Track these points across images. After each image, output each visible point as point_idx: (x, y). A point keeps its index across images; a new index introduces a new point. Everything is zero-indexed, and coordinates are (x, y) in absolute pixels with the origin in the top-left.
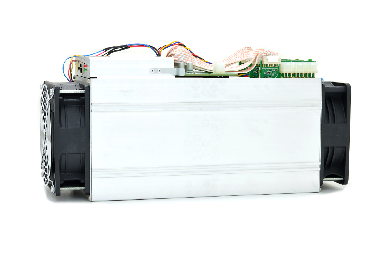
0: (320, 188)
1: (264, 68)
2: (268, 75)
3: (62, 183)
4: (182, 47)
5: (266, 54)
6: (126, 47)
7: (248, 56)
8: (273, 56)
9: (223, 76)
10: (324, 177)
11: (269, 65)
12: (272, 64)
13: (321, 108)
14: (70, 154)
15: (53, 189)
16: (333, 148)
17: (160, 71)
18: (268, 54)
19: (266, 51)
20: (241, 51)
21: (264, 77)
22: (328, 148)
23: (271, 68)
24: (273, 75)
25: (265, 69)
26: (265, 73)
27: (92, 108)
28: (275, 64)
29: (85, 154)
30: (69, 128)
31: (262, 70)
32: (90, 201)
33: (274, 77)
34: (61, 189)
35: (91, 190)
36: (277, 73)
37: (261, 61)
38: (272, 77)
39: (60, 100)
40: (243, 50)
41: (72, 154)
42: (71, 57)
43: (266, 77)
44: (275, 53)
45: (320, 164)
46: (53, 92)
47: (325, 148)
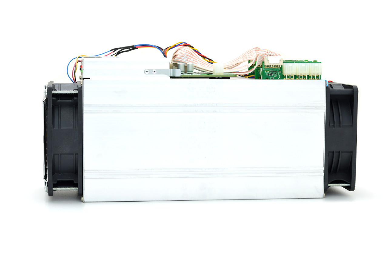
0: (324, 194)
1: (266, 69)
2: (270, 77)
3: (56, 183)
4: (188, 47)
5: (266, 55)
6: (134, 48)
7: (251, 56)
8: (275, 56)
9: (222, 77)
10: (328, 182)
11: (271, 66)
12: (273, 65)
13: (325, 111)
14: (63, 154)
15: (46, 189)
16: (339, 152)
17: (154, 72)
18: (269, 55)
19: (267, 51)
20: (249, 52)
21: (266, 79)
22: (333, 152)
23: (273, 69)
24: (275, 76)
25: (266, 71)
26: (267, 75)
27: (85, 109)
28: (277, 65)
29: (78, 154)
30: (62, 128)
31: (263, 71)
32: (82, 202)
33: (276, 78)
34: (54, 189)
35: (83, 190)
36: (280, 74)
37: (263, 62)
38: (274, 79)
39: (53, 100)
40: (251, 51)
41: (65, 154)
42: (76, 58)
43: (268, 79)
44: (277, 54)
45: (323, 169)
46: (46, 93)
47: (329, 152)
